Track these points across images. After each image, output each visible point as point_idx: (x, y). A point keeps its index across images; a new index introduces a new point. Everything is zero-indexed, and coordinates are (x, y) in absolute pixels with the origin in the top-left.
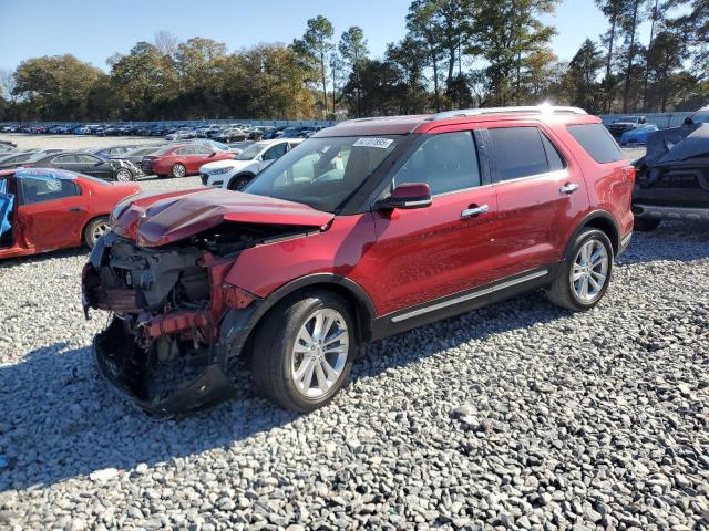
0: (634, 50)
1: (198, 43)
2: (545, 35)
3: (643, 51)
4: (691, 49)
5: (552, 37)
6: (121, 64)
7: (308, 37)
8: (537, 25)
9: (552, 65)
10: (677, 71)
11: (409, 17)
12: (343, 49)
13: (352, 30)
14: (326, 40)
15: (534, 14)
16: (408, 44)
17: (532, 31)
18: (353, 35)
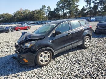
0: (91, 7)
1: (26, 10)
2: (77, 6)
3: (92, 8)
4: (99, 7)
5: (78, 6)
6: (15, 14)
7: (42, 8)
8: (76, 5)
9: (79, 10)
10: (97, 10)
11: (57, 4)
12: (47, 10)
13: (48, 7)
14: (45, 8)
15: (75, 3)
16: (57, 8)
17: (75, 6)
18: (49, 7)
